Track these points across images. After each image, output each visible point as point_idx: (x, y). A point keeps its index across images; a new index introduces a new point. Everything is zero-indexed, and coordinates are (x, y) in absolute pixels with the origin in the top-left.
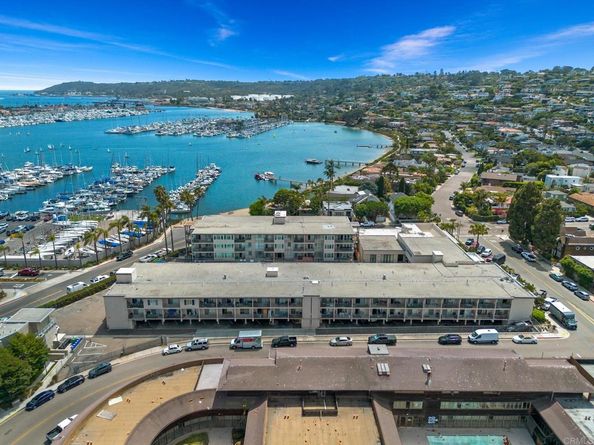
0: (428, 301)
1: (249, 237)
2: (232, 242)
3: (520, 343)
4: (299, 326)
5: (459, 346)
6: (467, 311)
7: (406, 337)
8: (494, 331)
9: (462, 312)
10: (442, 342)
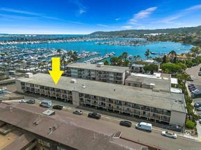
0: (126, 103)
1: (83, 70)
2: (76, 71)
3: (164, 135)
4: (72, 103)
5: (128, 128)
6: (147, 112)
7: (108, 117)
8: (150, 125)
9: (144, 113)
10: (122, 124)
